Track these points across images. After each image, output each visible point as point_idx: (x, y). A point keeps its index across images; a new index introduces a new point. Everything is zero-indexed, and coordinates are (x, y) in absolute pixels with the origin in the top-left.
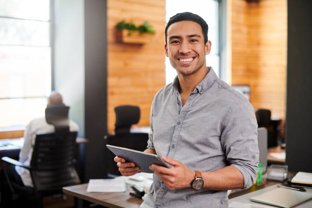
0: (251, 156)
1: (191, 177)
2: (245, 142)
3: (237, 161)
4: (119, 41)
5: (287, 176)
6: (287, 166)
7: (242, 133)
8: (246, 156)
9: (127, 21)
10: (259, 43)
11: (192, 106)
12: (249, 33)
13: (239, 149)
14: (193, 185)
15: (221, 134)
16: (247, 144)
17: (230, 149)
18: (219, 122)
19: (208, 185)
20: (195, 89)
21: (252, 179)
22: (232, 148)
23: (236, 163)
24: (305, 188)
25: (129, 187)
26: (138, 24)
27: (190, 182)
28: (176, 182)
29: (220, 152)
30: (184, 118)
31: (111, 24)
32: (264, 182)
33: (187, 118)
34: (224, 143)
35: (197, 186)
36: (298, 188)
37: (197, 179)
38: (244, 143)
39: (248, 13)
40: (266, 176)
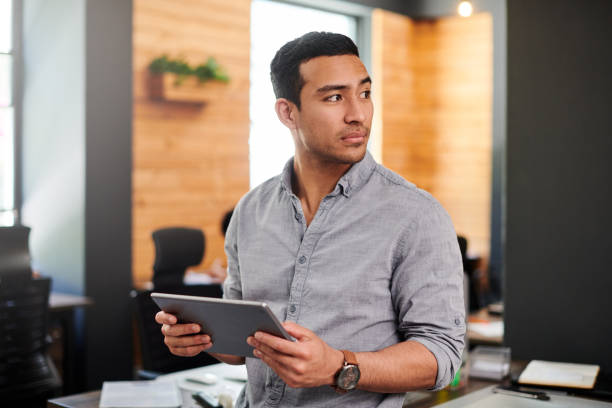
0: (451, 319)
1: (336, 362)
2: (441, 289)
3: (423, 329)
4: (155, 96)
5: (510, 370)
6: (508, 351)
7: (434, 270)
8: (443, 319)
9: (174, 56)
10: (434, 105)
11: (330, 222)
12: (416, 84)
13: (428, 302)
14: (340, 381)
15: (393, 274)
16: (444, 294)
17: (410, 303)
18: (391, 249)
19: (367, 381)
20: (337, 187)
21: (452, 368)
22: (415, 301)
23: (421, 335)
24: (549, 394)
25: (189, 397)
26: (194, 62)
27: (333, 373)
28: (307, 372)
29: (387, 314)
30: (315, 247)
31: (140, 62)
32: (465, 382)
33: (321, 247)
34: (397, 292)
35: (346, 383)
36: (533, 394)
37: (346, 367)
38: (439, 291)
39: (415, 44)
40: (467, 371)
